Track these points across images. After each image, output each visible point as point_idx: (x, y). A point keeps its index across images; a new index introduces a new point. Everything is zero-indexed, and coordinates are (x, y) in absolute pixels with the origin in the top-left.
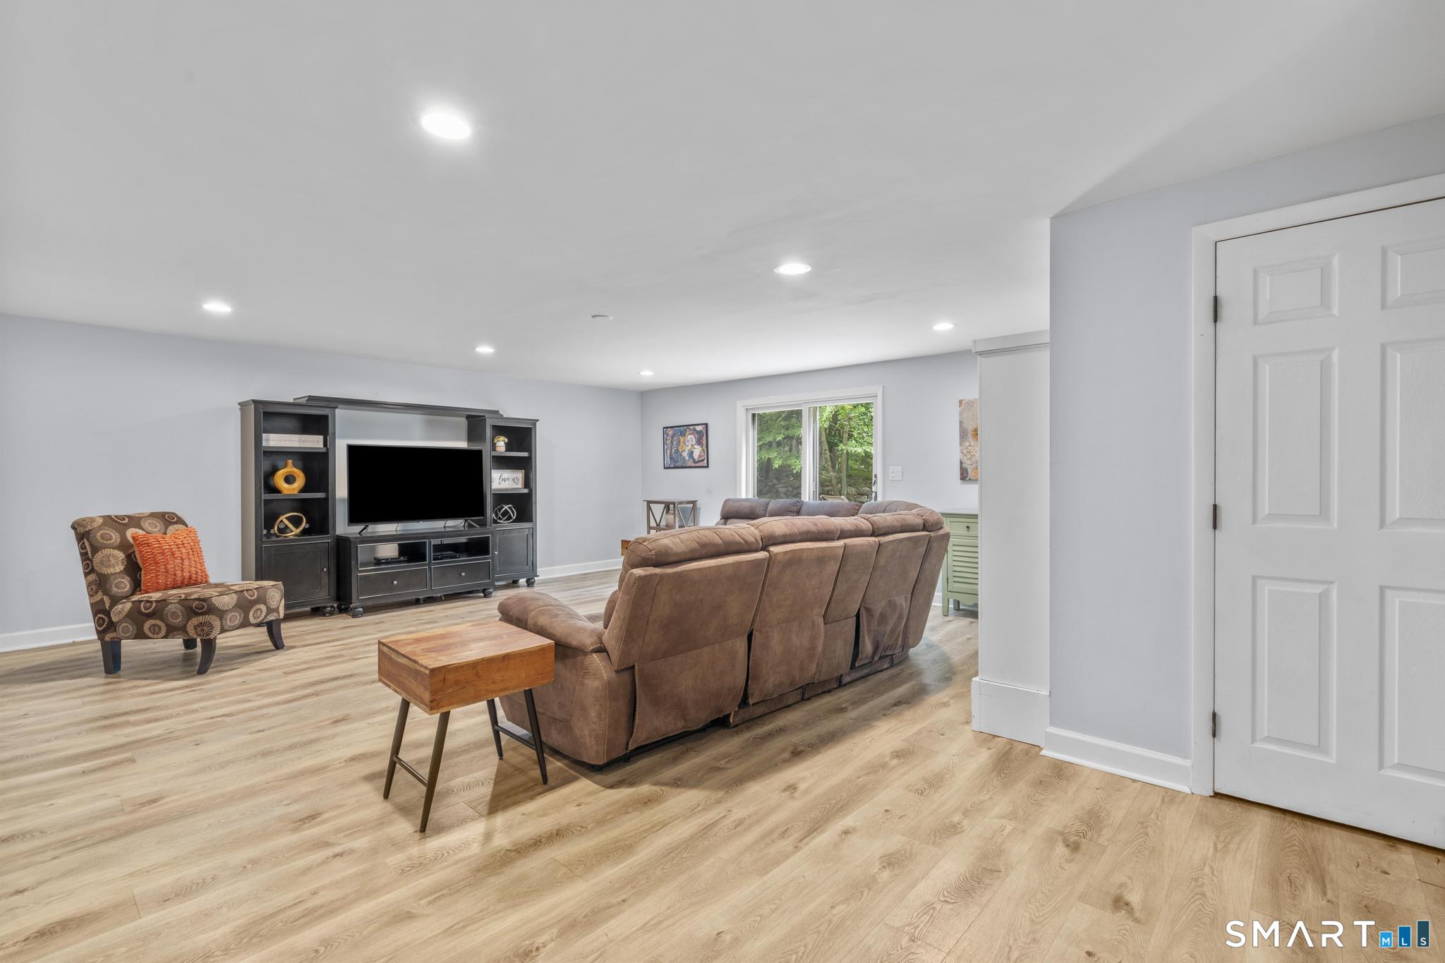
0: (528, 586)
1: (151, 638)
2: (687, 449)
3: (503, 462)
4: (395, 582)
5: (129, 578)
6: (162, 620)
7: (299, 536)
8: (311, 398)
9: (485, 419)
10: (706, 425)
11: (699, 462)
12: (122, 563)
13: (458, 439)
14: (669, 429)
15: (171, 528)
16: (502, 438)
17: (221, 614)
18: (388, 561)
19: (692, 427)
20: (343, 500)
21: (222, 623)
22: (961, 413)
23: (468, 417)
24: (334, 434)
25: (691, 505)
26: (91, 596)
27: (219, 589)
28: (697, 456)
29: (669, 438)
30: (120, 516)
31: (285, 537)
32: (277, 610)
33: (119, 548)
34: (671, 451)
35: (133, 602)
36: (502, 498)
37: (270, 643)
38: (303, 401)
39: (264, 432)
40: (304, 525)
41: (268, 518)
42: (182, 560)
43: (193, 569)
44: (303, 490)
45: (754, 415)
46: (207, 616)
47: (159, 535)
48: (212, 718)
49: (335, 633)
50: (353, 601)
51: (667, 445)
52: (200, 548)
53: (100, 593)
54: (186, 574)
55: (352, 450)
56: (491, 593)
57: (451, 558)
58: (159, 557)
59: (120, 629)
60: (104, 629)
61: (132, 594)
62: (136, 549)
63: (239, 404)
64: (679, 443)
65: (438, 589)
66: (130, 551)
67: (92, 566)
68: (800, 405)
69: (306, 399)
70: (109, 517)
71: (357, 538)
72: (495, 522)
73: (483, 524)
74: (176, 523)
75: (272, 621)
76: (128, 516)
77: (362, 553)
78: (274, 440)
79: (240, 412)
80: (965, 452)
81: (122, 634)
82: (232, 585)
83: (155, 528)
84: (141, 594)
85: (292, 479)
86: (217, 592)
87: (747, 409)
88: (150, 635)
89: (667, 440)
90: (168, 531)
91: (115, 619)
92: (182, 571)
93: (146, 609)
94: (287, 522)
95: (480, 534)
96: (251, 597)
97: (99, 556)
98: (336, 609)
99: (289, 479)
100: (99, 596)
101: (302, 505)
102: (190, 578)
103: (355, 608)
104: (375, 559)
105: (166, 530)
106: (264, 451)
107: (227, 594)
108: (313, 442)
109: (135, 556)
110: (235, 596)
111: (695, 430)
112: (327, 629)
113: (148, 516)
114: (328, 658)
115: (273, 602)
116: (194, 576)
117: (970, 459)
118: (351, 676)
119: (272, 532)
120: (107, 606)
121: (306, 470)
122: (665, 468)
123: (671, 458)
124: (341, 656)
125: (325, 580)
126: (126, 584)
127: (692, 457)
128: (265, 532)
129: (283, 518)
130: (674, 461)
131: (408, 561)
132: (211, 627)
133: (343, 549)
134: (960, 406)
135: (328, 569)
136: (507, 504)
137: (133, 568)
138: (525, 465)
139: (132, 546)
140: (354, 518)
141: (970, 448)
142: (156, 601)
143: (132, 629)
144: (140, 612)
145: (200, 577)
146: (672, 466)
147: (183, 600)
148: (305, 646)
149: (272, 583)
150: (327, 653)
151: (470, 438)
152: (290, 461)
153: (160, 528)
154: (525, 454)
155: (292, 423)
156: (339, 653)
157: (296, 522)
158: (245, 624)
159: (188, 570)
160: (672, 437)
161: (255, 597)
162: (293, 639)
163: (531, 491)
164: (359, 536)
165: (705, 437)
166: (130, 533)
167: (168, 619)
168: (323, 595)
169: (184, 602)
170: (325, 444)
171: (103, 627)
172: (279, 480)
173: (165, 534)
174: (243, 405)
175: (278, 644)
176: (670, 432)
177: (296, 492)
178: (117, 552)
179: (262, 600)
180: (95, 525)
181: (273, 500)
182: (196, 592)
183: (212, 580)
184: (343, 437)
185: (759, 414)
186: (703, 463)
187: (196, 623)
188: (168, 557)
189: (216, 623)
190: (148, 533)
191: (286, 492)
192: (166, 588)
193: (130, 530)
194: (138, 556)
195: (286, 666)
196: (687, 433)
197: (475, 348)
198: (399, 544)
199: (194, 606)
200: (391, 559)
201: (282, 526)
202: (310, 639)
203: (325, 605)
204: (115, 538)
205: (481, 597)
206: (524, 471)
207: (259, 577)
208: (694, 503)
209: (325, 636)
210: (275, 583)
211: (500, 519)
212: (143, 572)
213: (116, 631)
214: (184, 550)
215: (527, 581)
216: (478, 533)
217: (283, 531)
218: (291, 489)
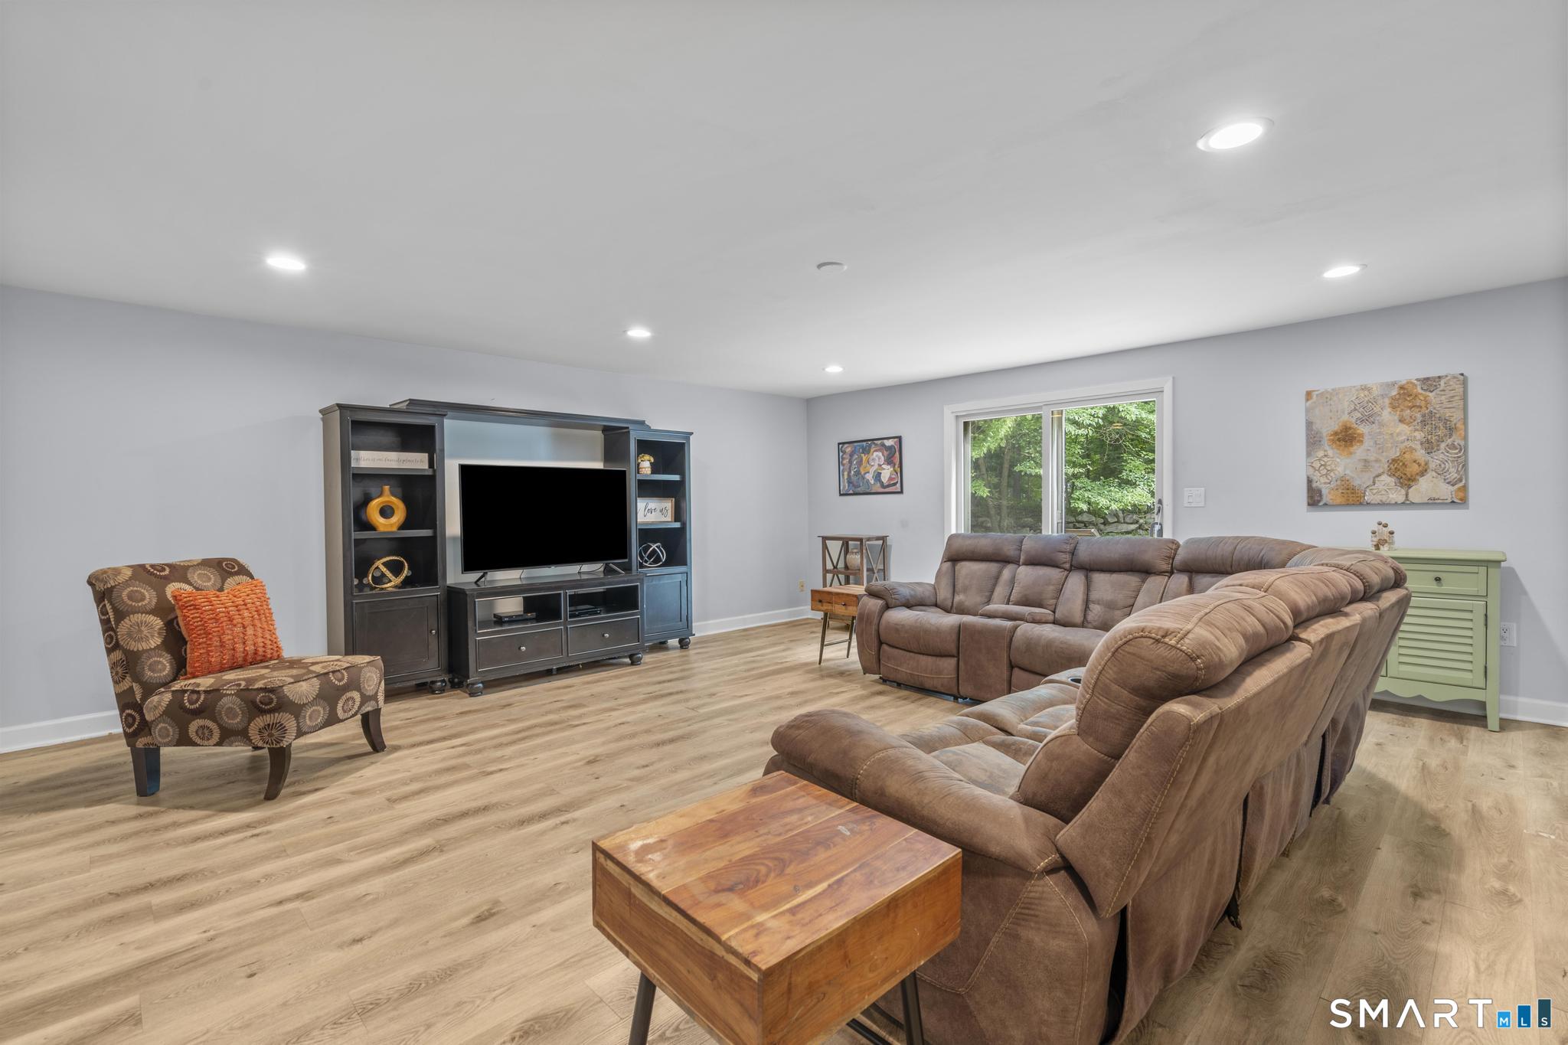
0: (682, 647)
1: (199, 745)
2: (872, 470)
3: (649, 489)
4: (523, 648)
5: (169, 656)
6: (215, 720)
7: (400, 588)
8: (412, 402)
9: (629, 432)
10: (900, 438)
11: (889, 486)
12: (159, 633)
13: (594, 460)
14: (846, 446)
15: (229, 580)
16: (647, 457)
17: (296, 709)
18: (513, 620)
19: (879, 442)
20: (454, 538)
21: (298, 723)
22: (1307, 410)
23: (606, 430)
24: (443, 450)
25: (881, 542)
26: (116, 682)
27: (294, 672)
28: (887, 480)
29: (847, 456)
30: (158, 565)
31: (382, 589)
32: (374, 697)
33: (155, 612)
34: (849, 472)
35: (173, 691)
36: (649, 534)
37: (364, 741)
38: (403, 406)
39: (353, 450)
40: (406, 572)
41: (359, 563)
42: (244, 627)
43: (260, 640)
44: (403, 527)
45: (966, 424)
46: (277, 714)
47: (211, 593)
48: (280, 903)
49: (451, 723)
50: (471, 674)
51: (843, 465)
52: (270, 609)
53: (128, 678)
54: (250, 648)
55: (466, 471)
56: (640, 659)
57: (591, 615)
58: (212, 625)
59: (156, 731)
60: (134, 730)
61: (174, 679)
62: (178, 613)
63: (321, 411)
64: (860, 463)
65: (576, 655)
66: (172, 616)
67: (117, 639)
68: (1040, 408)
69: (407, 403)
70: (143, 566)
71: (473, 590)
72: (641, 566)
73: (627, 568)
74: (237, 573)
75: (368, 713)
76: (169, 565)
77: (481, 609)
78: (366, 459)
79: (322, 423)
80: (1317, 465)
81: (160, 739)
82: (313, 664)
83: (208, 580)
84: (186, 679)
85: (389, 511)
86: (292, 676)
87: (957, 417)
88: (199, 741)
89: (843, 459)
90: (226, 585)
91: (149, 717)
92: (244, 643)
93: (191, 703)
94: (384, 569)
95: (627, 582)
96: (340, 681)
97: (126, 624)
98: (448, 683)
99: (386, 512)
100: (127, 683)
101: (401, 546)
102: (255, 654)
103: (473, 684)
104: (495, 616)
105: (223, 584)
106: (353, 474)
107: (306, 680)
108: (416, 461)
109: (178, 624)
110: (316, 682)
111: (883, 445)
112: (438, 715)
113: (198, 565)
114: (448, 770)
115: (369, 686)
116: (261, 650)
117: (1326, 475)
118: (485, 809)
119: (365, 581)
120: (138, 697)
121: (406, 499)
122: (841, 495)
123: (850, 482)
124: (466, 766)
125: (434, 645)
126: (165, 664)
127: (880, 481)
128: (356, 582)
129: (379, 563)
130: (853, 485)
131: (538, 619)
132: (283, 729)
133: (456, 603)
134: (1307, 400)
135: (438, 632)
136: (656, 543)
137: (175, 641)
138: (676, 492)
139: (172, 609)
140: (468, 566)
141: (1325, 459)
142: (205, 692)
143: (173, 731)
144: (182, 707)
145: (269, 651)
146: (851, 492)
147: (241, 689)
148: (413, 746)
149: (367, 658)
150: (444, 759)
151: (607, 458)
152: (387, 488)
153: (215, 579)
154: (676, 478)
155: (389, 438)
156: (460, 761)
157: (396, 568)
158: (332, 720)
159: (253, 640)
160: (851, 455)
161: (345, 680)
162: (396, 732)
163: (684, 525)
164: (475, 587)
165: (897, 454)
166: (171, 589)
167: (221, 718)
168: (431, 666)
169: (245, 693)
170: (431, 464)
171: (134, 728)
172: (373, 512)
173: (221, 590)
174: (325, 412)
175: (377, 745)
176: (849, 450)
177: (395, 529)
178: (151, 618)
179: (354, 684)
180: (121, 579)
181: (365, 539)
182: (262, 676)
183: (287, 654)
184: (453, 456)
185: (973, 423)
186: (895, 487)
187: (262, 725)
188: (224, 624)
189: (291, 724)
190: (197, 589)
191: (381, 529)
192: (222, 670)
193: (171, 585)
194: (181, 623)
195: (389, 785)
196: (872, 450)
197: (625, 332)
198: (525, 599)
199: (258, 701)
200: (516, 616)
201: (377, 574)
202: (420, 733)
203: (434, 679)
204: (150, 597)
205: (626, 665)
206: (674, 499)
207: (351, 649)
208: (884, 539)
209: (437, 729)
210: (372, 658)
211: (646, 562)
212: (188, 646)
213: (151, 735)
214: (246, 614)
215: (680, 642)
216: (620, 581)
217: (379, 579)
218: (388, 525)
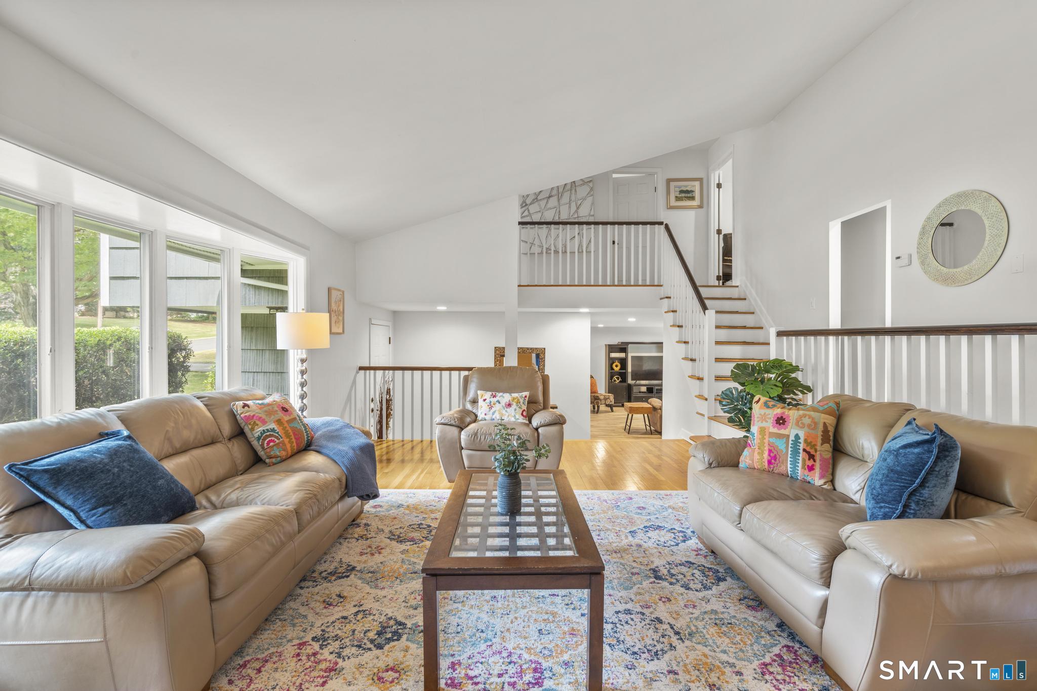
4: (644, 399)
7: (619, 382)
8: (622, 342)
17: (601, 400)
20: (630, 373)
24: (628, 352)
32: (612, 402)
37: (611, 411)
38: (620, 343)
39: (610, 353)
40: (620, 379)
41: (611, 377)
44: (620, 369)
55: (633, 357)
75: (611, 405)
77: (635, 390)
78: (613, 355)
79: (605, 347)
82: (603, 394)
96: (607, 397)
99: (617, 366)
101: (619, 373)
106: (611, 358)
107: (602, 396)
108: (622, 355)
110: (604, 397)
115: (611, 400)
119: (612, 381)
121: (621, 364)
125: (625, 394)
128: (610, 381)
129: (615, 377)
131: (649, 393)
132: (599, 403)
133: (630, 387)
135: (625, 391)
140: (633, 379)
147: (593, 396)
152: (617, 361)
155: (617, 350)
157: (618, 378)
158: (606, 404)
162: (615, 410)
164: (634, 384)
168: (624, 397)
170: (626, 356)
172: (614, 366)
174: (605, 345)
179: (609, 398)
181: (613, 372)
182: (596, 395)
183: (599, 392)
184: (630, 354)
187: (596, 402)
195: (614, 417)
198: (647, 388)
201: (615, 379)
207: (609, 392)
210: (612, 395)
217: (615, 381)
218: (617, 369)
